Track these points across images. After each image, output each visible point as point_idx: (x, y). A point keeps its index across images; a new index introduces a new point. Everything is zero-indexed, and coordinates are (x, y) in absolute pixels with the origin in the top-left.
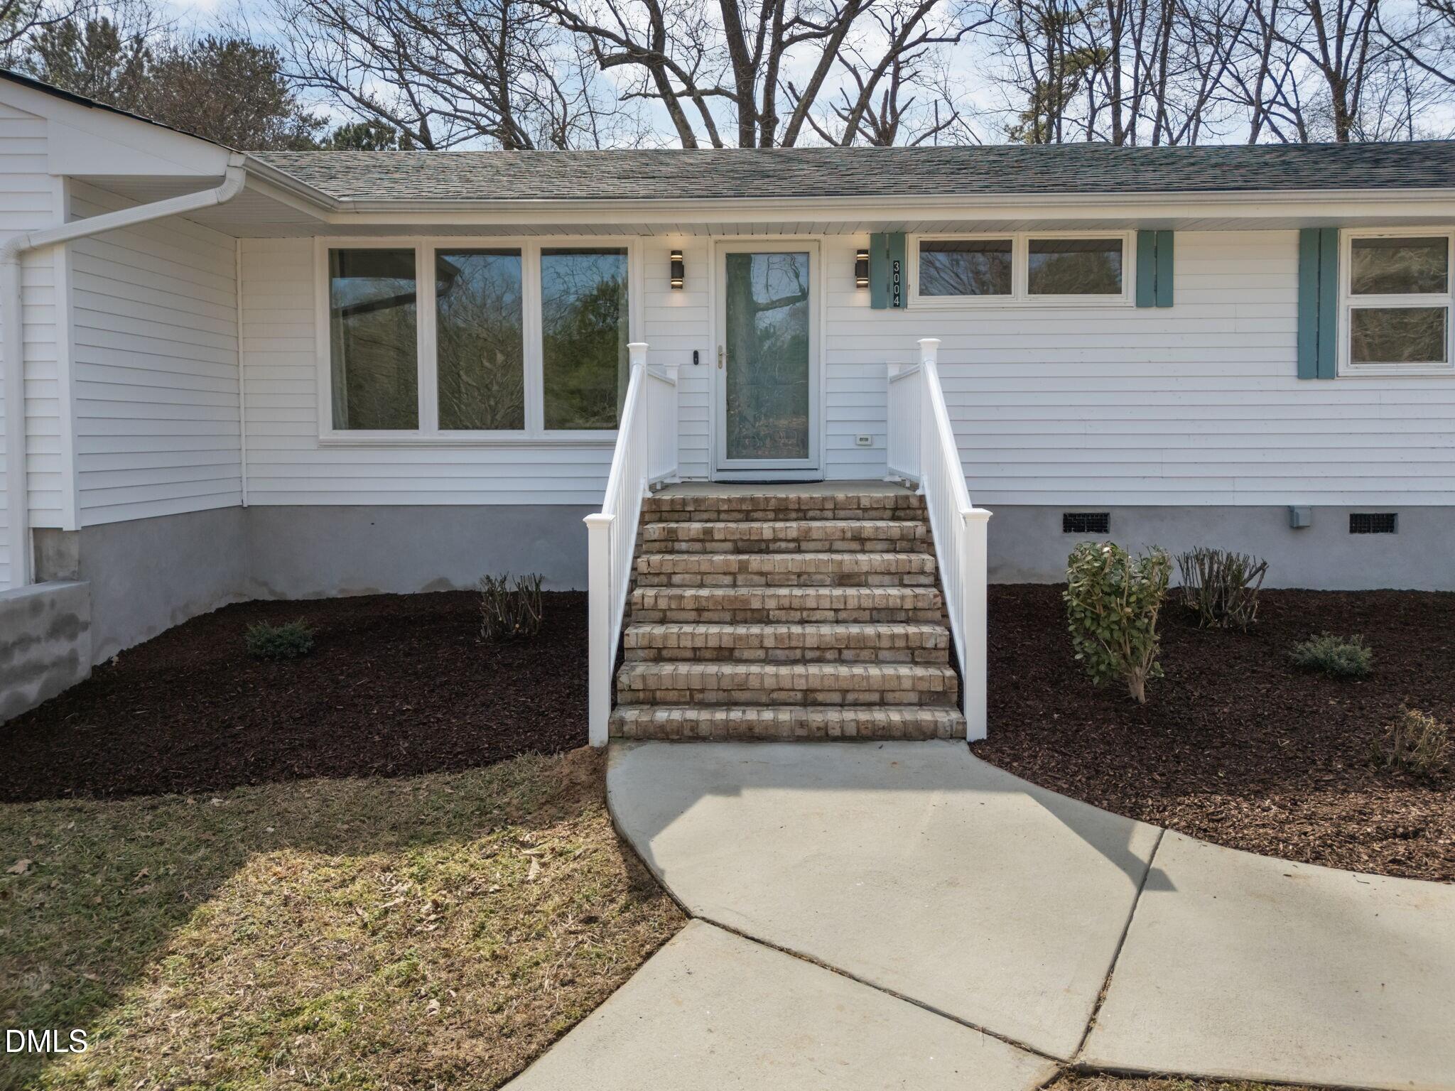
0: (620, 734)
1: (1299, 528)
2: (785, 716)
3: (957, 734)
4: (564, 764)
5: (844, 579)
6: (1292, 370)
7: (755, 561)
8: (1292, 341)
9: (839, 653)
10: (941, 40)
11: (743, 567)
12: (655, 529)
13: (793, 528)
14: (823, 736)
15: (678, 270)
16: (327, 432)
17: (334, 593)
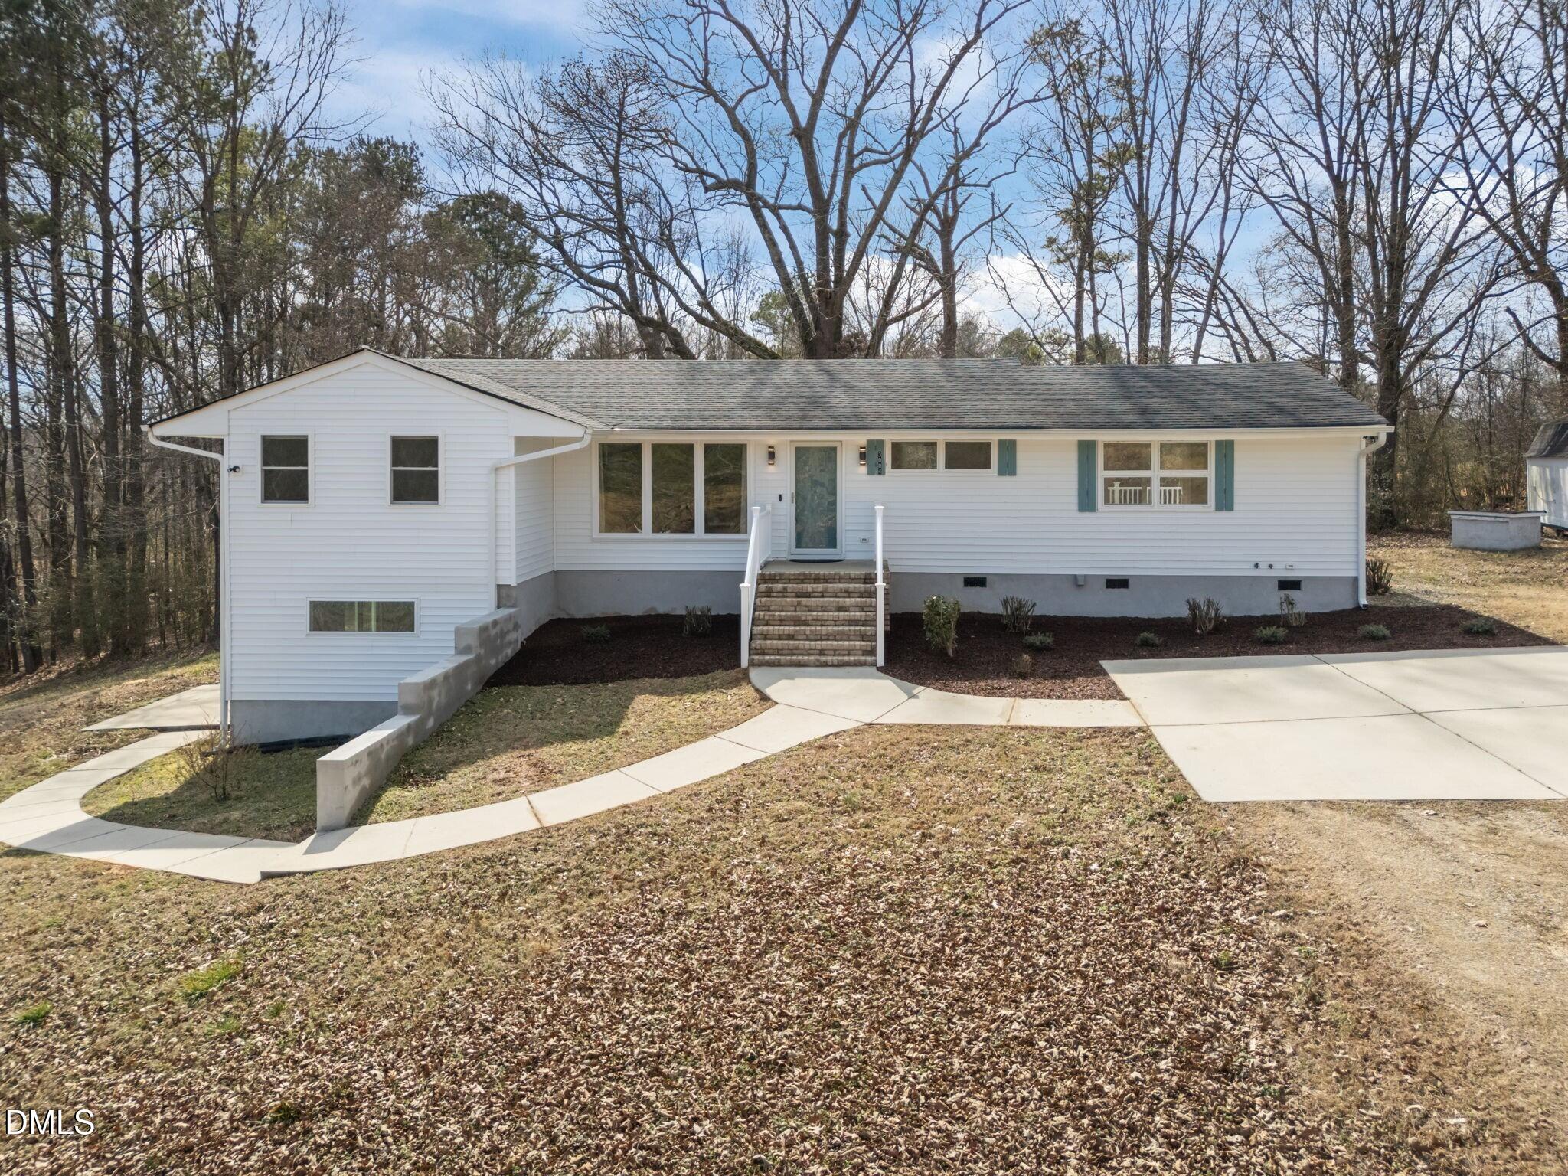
0: (752, 664)
1: (1079, 586)
2: (812, 658)
3: (873, 664)
4: (732, 673)
5: (840, 609)
6: (1075, 507)
7: (804, 601)
8: (1075, 493)
9: (834, 637)
10: (975, 185)
11: (799, 603)
12: (763, 587)
13: (820, 587)
14: (826, 665)
15: (772, 456)
16: (597, 535)
17: (598, 615)
